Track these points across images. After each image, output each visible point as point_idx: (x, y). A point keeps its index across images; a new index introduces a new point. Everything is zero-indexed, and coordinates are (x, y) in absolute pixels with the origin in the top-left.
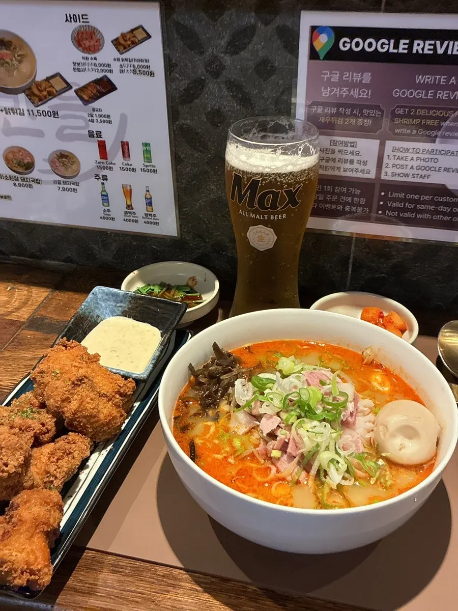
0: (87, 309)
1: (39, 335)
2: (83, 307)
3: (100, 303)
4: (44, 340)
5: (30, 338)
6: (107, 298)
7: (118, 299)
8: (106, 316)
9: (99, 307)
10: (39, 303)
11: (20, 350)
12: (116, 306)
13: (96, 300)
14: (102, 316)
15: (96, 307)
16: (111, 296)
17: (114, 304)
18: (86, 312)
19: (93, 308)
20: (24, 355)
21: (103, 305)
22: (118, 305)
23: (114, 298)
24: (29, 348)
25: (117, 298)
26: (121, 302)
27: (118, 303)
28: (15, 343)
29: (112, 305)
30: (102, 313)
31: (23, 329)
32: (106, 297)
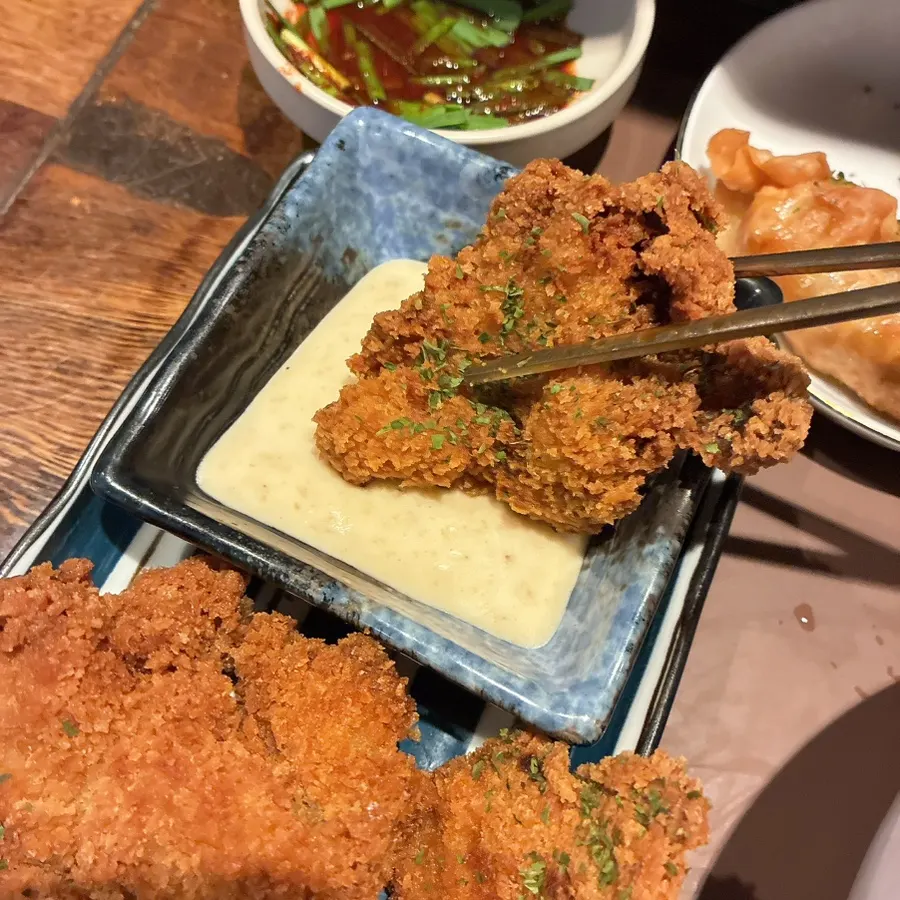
0: (307, 224)
1: (117, 199)
2: (290, 212)
3: (367, 189)
4: (135, 228)
5: (81, 209)
6: (401, 176)
7: (450, 189)
8: (384, 251)
9: (361, 209)
10: (115, 32)
11: (39, 269)
12: (432, 216)
13: (352, 177)
14: (366, 254)
15: (346, 213)
16: (419, 171)
17: (427, 208)
18: (305, 237)
19: (333, 218)
20: (52, 303)
21: (378, 199)
22: (444, 216)
23: (433, 182)
24: (74, 268)
25: (443, 184)
26: (462, 204)
27: (444, 206)
28: (20, 230)
29: (415, 209)
30: (367, 241)
31: (51, 160)
32: (392, 166)
